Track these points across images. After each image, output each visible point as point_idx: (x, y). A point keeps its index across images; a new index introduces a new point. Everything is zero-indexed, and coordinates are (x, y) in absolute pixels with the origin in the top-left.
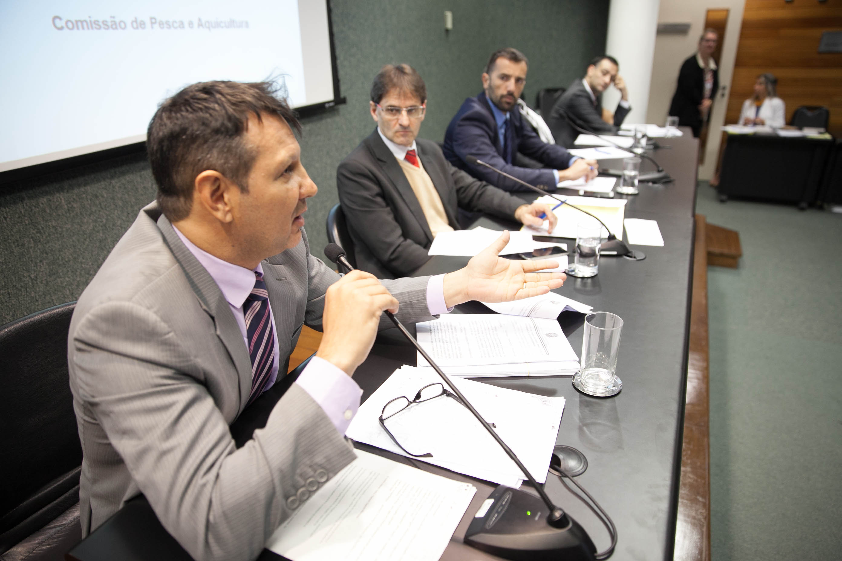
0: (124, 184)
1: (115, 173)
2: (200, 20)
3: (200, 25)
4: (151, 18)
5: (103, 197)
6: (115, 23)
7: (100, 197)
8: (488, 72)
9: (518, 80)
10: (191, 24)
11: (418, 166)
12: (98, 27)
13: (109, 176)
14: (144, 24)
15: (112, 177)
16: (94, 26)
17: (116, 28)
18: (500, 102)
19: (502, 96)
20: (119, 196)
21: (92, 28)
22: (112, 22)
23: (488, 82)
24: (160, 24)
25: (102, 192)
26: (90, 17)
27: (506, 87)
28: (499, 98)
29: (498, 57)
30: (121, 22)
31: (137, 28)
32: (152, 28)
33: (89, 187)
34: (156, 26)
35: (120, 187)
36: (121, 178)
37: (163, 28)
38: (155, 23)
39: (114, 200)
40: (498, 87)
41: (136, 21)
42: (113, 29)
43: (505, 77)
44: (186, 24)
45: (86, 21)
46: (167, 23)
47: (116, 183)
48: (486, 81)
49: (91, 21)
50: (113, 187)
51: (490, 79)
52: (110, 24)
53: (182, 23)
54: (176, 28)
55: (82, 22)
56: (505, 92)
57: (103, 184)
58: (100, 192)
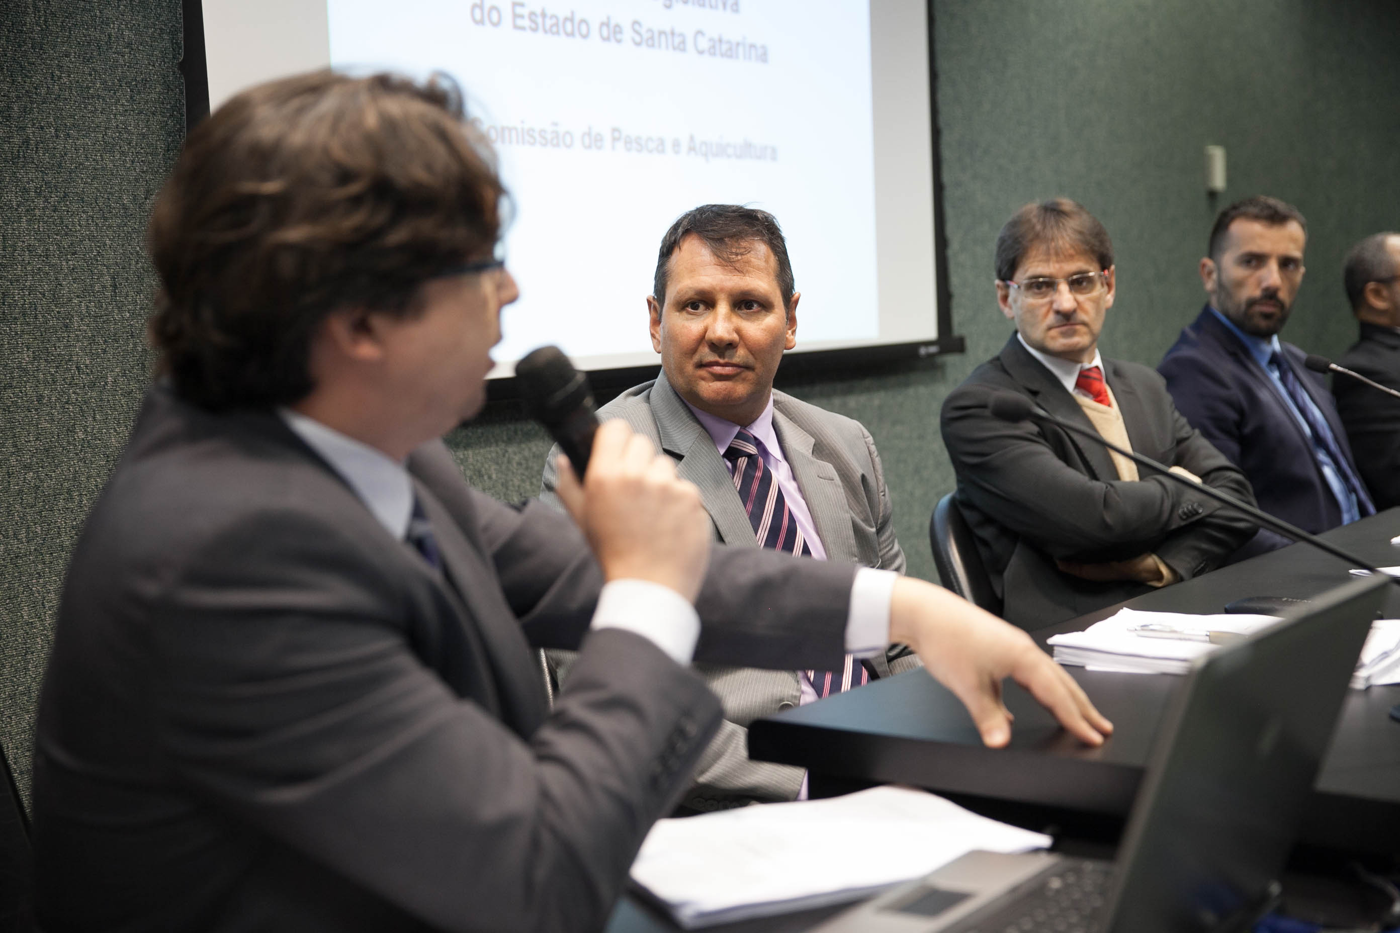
0: (526, 460)
1: (516, 432)
2: (692, 138)
3: (692, 149)
4: (615, 130)
5: (490, 478)
6: (556, 133)
7: (486, 477)
8: (1211, 256)
9: (1286, 263)
10: (676, 144)
11: (1109, 405)
12: (532, 141)
13: (505, 438)
14: (601, 140)
15: (510, 441)
16: (527, 138)
17: (558, 145)
18: (1247, 315)
19: (1252, 303)
20: (516, 482)
21: (523, 143)
22: (553, 132)
23: (1215, 276)
24: (626, 143)
25: (490, 467)
26: (522, 122)
27: (1259, 283)
28: (1243, 307)
29: (1233, 219)
30: (567, 133)
31: (589, 147)
32: (613, 148)
33: (470, 452)
34: (620, 145)
35: (519, 464)
36: (523, 446)
37: (629, 150)
38: (618, 139)
39: (507, 488)
40: (1240, 284)
41: (589, 134)
42: (554, 146)
43: (1255, 260)
44: (669, 146)
45: (516, 129)
46: (638, 140)
47: (515, 454)
48: (1210, 273)
49: (523, 129)
50: (509, 462)
51: (1219, 269)
52: (549, 136)
53: (662, 142)
54: (650, 151)
55: (510, 129)
56: (1257, 293)
57: (493, 451)
58: (487, 466)
